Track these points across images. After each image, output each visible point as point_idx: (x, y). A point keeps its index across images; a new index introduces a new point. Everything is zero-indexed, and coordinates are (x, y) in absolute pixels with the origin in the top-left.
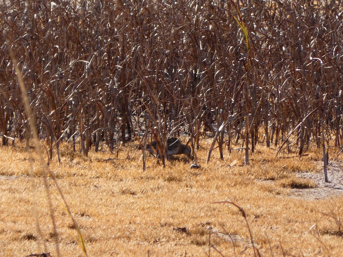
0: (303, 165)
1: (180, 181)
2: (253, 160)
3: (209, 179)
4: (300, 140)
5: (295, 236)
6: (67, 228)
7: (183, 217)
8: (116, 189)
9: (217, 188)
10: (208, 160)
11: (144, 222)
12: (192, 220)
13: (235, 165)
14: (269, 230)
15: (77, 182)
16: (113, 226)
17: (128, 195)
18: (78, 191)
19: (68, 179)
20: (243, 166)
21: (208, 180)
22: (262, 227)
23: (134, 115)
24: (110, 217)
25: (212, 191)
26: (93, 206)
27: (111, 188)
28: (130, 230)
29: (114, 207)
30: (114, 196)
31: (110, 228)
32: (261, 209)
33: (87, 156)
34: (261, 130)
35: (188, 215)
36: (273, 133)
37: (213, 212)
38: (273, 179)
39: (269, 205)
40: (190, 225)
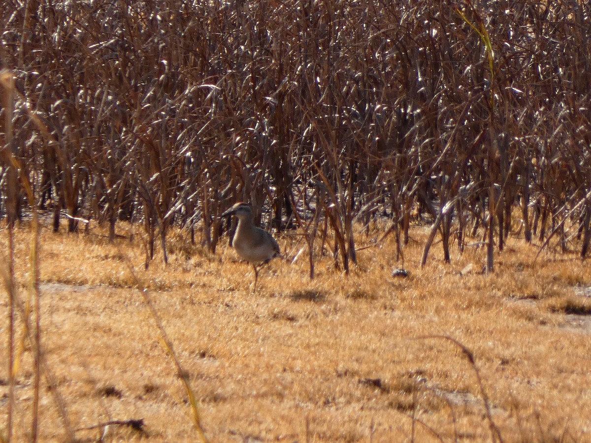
0: (587, 274)
1: (373, 297)
2: (501, 264)
3: (425, 296)
4: (584, 230)
5: (569, 396)
6: (175, 378)
7: (377, 362)
8: (263, 311)
9: (438, 311)
10: (424, 263)
11: (308, 367)
12: (392, 366)
13: (470, 272)
14: (525, 385)
15: (196, 297)
16: (254, 375)
17: (283, 322)
18: (196, 314)
19: (180, 292)
20: (483, 273)
21: (422, 297)
22: (513, 381)
23: (298, 182)
24: (250, 360)
25: (428, 317)
26: (221, 339)
27: (254, 309)
28: (283, 382)
29: (257, 341)
30: (258, 324)
31: (250, 378)
32: (513, 349)
33: (214, 252)
34: (516, 212)
35: (385, 357)
36: (538, 217)
37: (428, 353)
38: (534, 297)
39: (527, 343)
40: (387, 374)
